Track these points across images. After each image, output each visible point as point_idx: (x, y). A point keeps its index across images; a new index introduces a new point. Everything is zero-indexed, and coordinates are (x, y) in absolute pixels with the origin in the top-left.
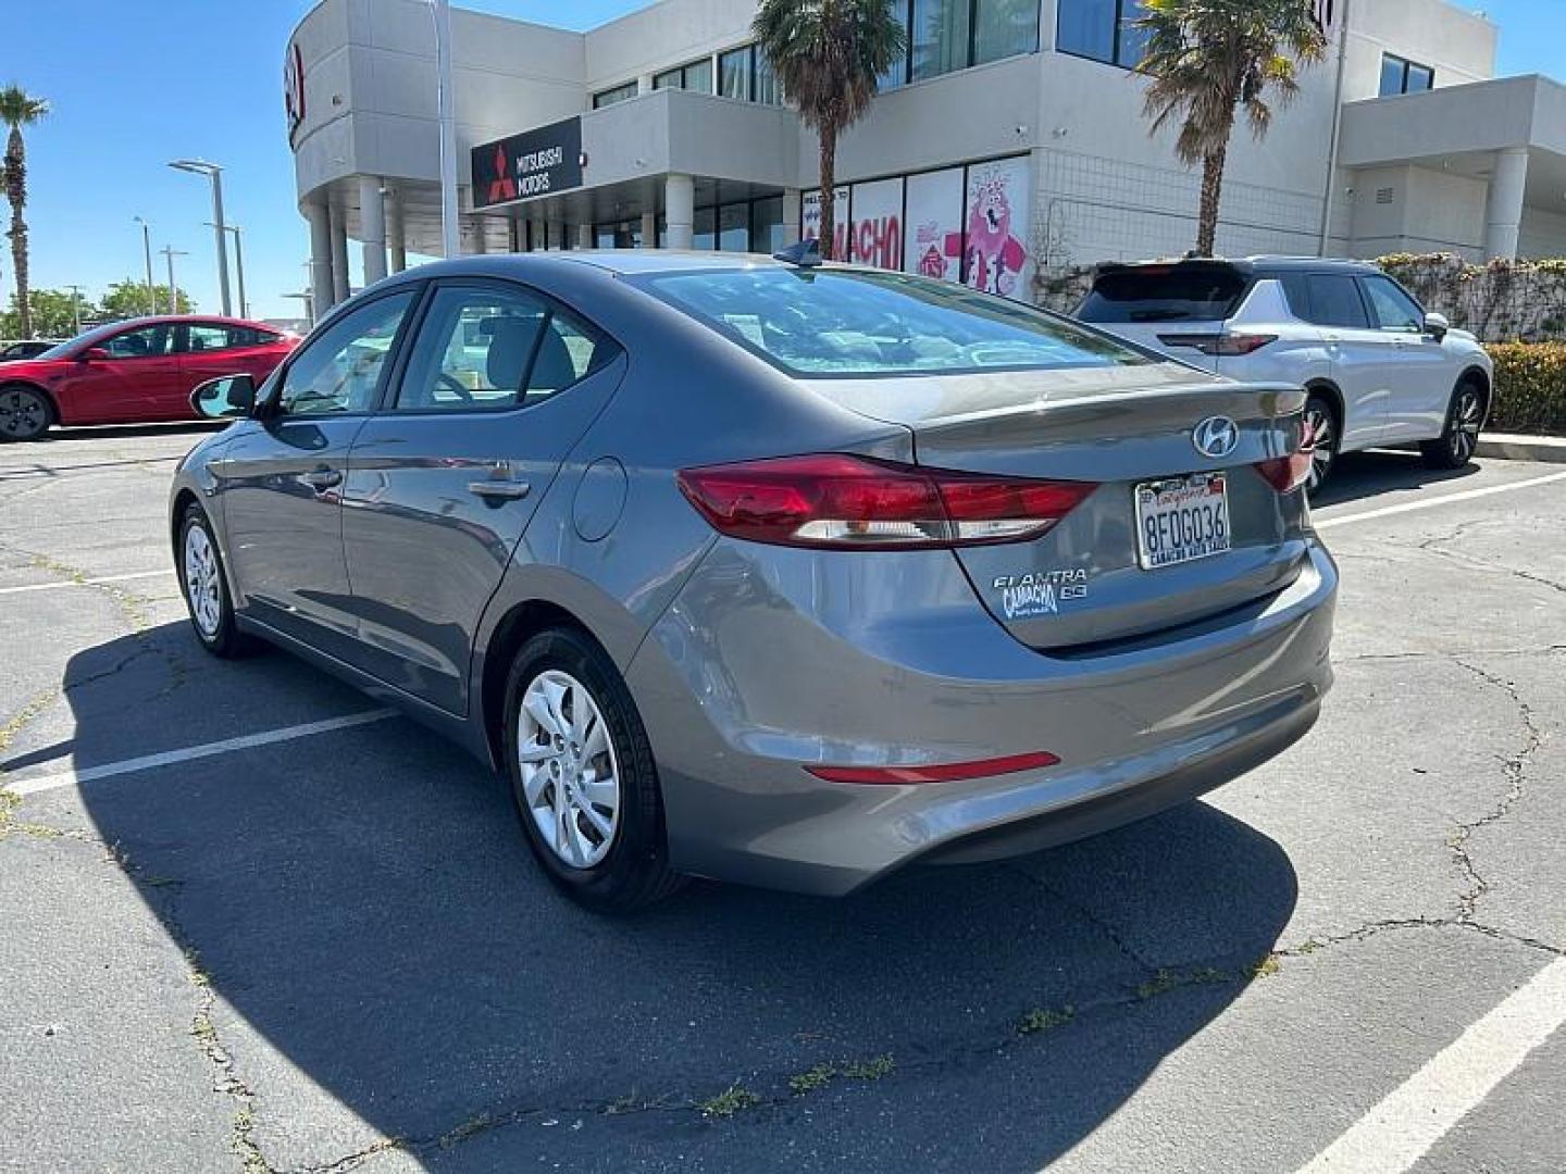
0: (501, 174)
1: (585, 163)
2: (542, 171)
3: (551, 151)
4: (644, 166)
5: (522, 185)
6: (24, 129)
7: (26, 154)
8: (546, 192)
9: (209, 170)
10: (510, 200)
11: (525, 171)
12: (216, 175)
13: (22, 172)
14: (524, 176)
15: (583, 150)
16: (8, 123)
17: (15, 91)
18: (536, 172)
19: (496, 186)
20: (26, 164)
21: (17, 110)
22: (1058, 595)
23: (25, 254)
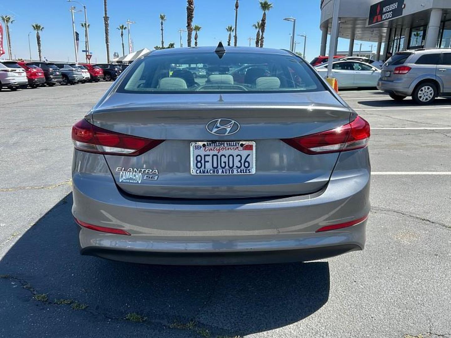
0: (378, 14)
1: (404, 8)
2: (390, 11)
3: (394, 4)
4: (423, 6)
5: (383, 16)
6: (267, 12)
7: (266, 19)
8: (391, 18)
9: (293, 20)
10: (380, 21)
11: (385, 11)
12: (294, 21)
13: (265, 23)
14: (385, 13)
15: (404, 3)
16: (263, 10)
17: (266, 2)
18: (388, 12)
19: (376, 17)
20: (266, 21)
21: (266, 7)
22: (143, 177)
23: (263, 45)
